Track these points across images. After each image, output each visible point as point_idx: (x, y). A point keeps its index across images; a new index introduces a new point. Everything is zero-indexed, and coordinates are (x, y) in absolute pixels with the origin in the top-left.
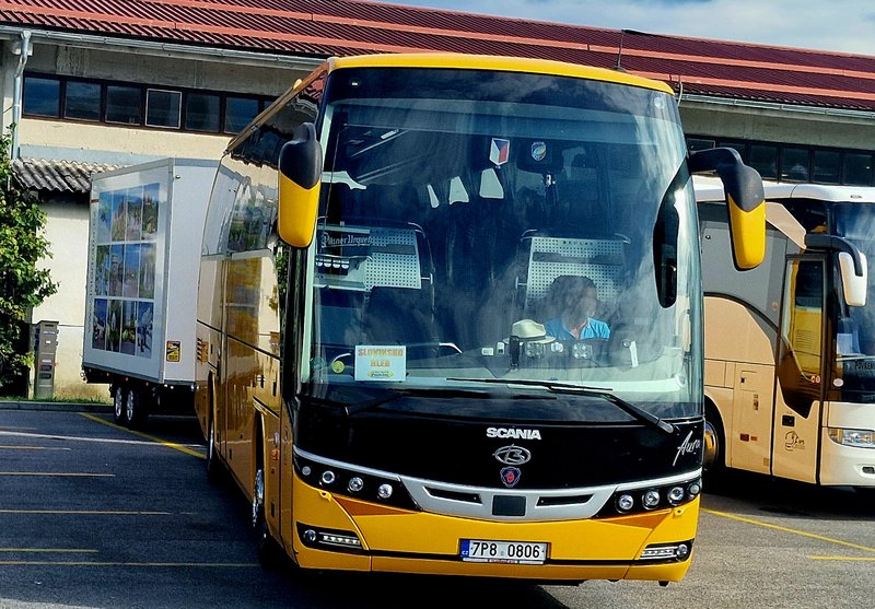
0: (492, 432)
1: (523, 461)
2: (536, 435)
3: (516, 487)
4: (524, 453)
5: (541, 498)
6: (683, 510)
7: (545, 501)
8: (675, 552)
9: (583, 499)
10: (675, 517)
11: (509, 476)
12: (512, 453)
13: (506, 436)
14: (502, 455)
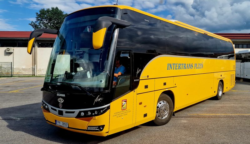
0: (58, 95)
1: (62, 102)
2: (64, 95)
3: (62, 108)
4: (62, 100)
5: (66, 112)
6: (96, 117)
7: (67, 112)
8: (98, 128)
9: (73, 112)
10: (94, 119)
11: (61, 105)
12: (60, 100)
13: (60, 96)
14: (59, 100)
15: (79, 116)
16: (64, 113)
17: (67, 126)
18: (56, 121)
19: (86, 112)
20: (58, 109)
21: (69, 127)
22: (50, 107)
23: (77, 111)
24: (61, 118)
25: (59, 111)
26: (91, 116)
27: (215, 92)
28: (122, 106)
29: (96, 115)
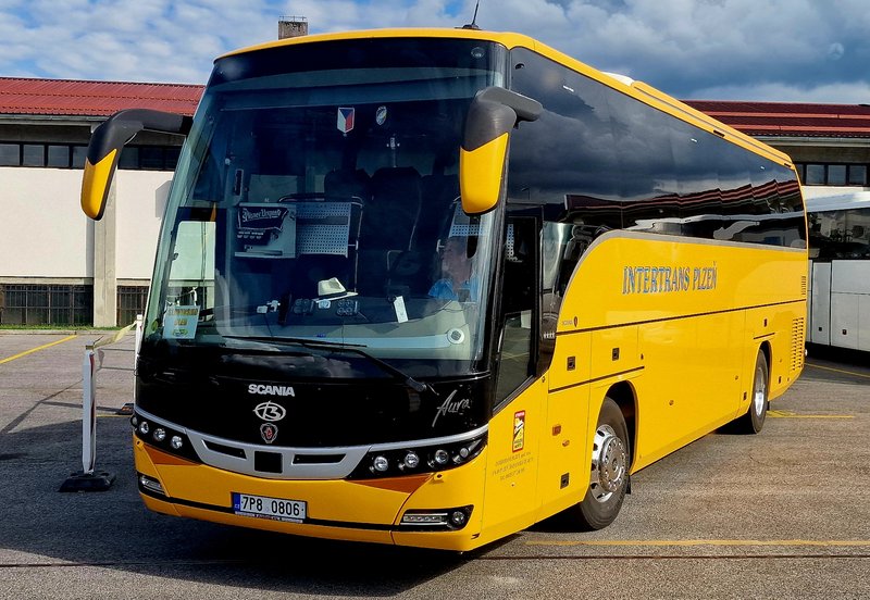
0: (254, 389)
1: (278, 418)
2: (290, 391)
3: (274, 444)
4: (279, 411)
5: (297, 456)
6: (444, 474)
7: (299, 459)
8: (444, 519)
9: (337, 458)
10: (434, 482)
11: (268, 433)
12: (269, 410)
13: (264, 392)
14: (261, 412)
15: (362, 473)
16: (288, 463)
17: (302, 515)
18: (235, 497)
19: (395, 457)
20: (251, 448)
21: (307, 521)
22: (199, 439)
23: (355, 454)
24: (269, 481)
25: (258, 454)
26: (422, 468)
27: (745, 398)
28: (515, 436)
29: (439, 467)
